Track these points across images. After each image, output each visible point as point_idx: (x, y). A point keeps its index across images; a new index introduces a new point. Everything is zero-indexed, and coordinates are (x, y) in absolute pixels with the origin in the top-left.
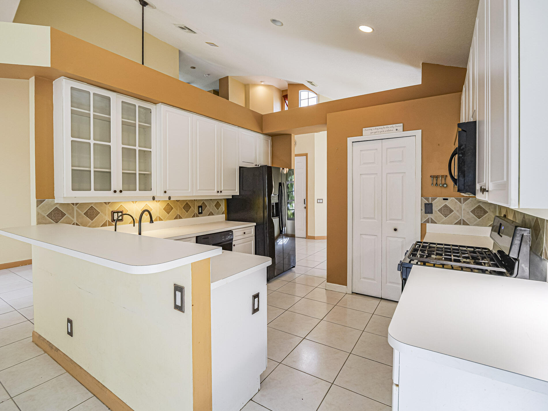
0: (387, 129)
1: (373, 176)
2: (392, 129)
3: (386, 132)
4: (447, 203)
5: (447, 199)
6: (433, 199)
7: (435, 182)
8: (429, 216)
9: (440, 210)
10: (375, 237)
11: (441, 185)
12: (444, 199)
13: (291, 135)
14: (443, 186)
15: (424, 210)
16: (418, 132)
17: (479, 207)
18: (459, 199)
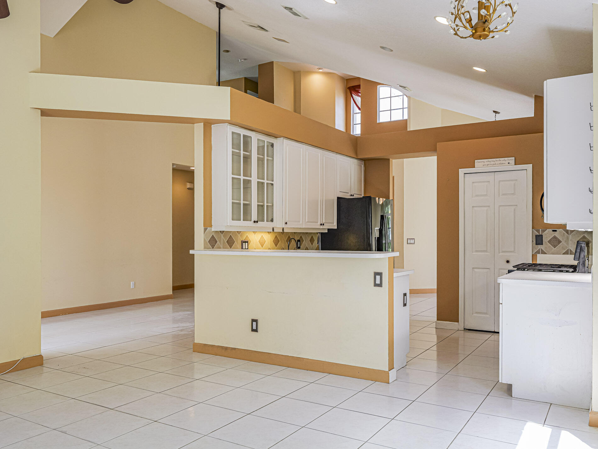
1: (485, 209)
2: (504, 162)
3: (499, 165)
4: (556, 234)
5: (556, 231)
6: (543, 231)
8: (540, 247)
9: (550, 242)
10: (488, 270)
12: (553, 231)
13: (389, 160)
15: (535, 242)
16: (529, 167)
17: (584, 237)
18: (566, 231)
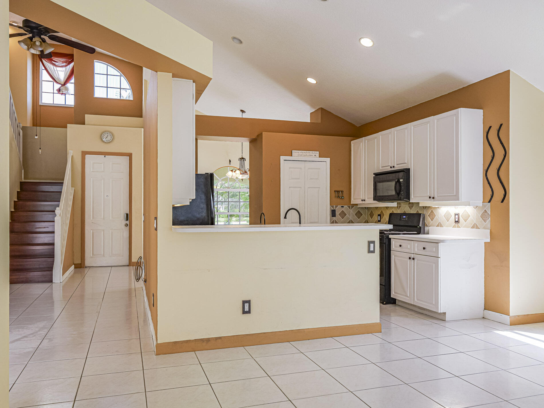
0: (309, 154)
1: (299, 189)
2: (311, 154)
3: (308, 156)
4: (343, 209)
5: (343, 207)
6: (336, 207)
7: (337, 195)
8: (334, 218)
9: (340, 214)
11: (341, 197)
12: (342, 207)
14: (342, 198)
15: (331, 215)
16: (328, 160)
17: (359, 211)
18: (349, 207)
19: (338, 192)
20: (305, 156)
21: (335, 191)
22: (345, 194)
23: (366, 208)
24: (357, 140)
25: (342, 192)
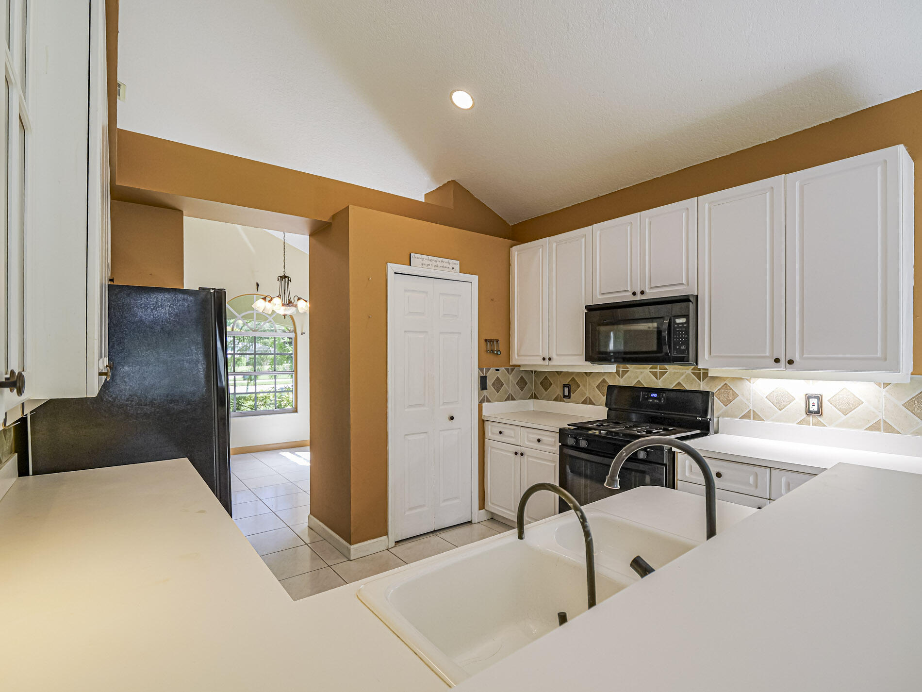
0: (442, 264)
1: (422, 336)
2: (446, 265)
3: (441, 268)
4: (499, 374)
5: (498, 370)
6: (488, 370)
7: (489, 348)
8: (485, 393)
9: (493, 385)
10: (425, 434)
11: (495, 352)
12: (496, 370)
13: (182, 212)
14: (497, 353)
15: (480, 386)
16: (475, 279)
17: (522, 378)
18: (508, 370)
19: (491, 341)
20: (436, 268)
21: (486, 340)
22: (502, 347)
23: (532, 371)
24: (520, 245)
25: (497, 341)
